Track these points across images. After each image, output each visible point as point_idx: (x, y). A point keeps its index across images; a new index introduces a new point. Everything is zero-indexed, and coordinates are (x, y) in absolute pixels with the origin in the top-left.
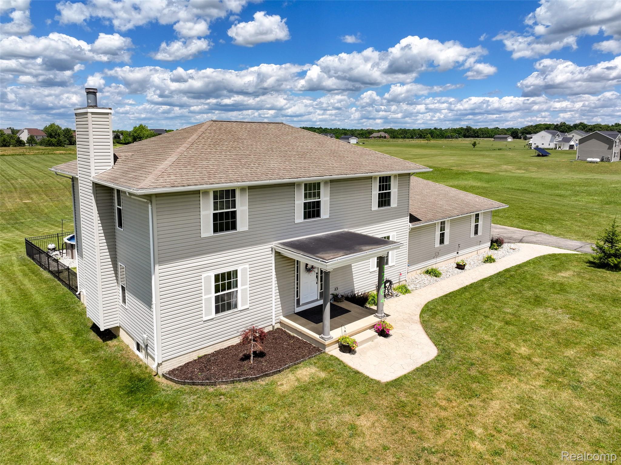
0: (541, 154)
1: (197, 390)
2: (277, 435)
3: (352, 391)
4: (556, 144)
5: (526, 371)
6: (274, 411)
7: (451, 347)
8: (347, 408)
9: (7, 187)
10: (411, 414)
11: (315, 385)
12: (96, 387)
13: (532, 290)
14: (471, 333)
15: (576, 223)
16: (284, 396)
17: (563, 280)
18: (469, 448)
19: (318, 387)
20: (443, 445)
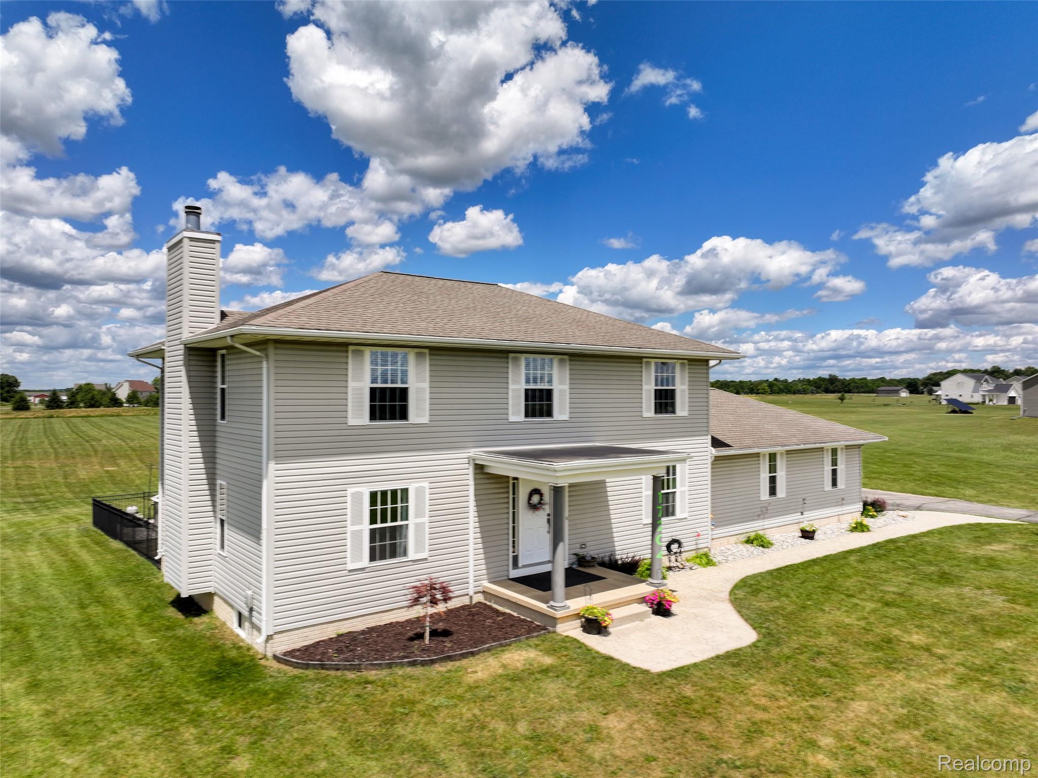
0: (957, 409)
1: (328, 675)
2: (456, 738)
3: (596, 682)
4: (984, 396)
5: (920, 666)
6: (455, 706)
7: (783, 631)
8: (585, 704)
9: (84, 449)
10: (703, 713)
11: (533, 674)
12: (161, 672)
13: (936, 565)
14: (821, 614)
15: (1019, 486)
16: (477, 687)
17: (994, 554)
18: (805, 763)
19: (538, 676)
20: (757, 758)
